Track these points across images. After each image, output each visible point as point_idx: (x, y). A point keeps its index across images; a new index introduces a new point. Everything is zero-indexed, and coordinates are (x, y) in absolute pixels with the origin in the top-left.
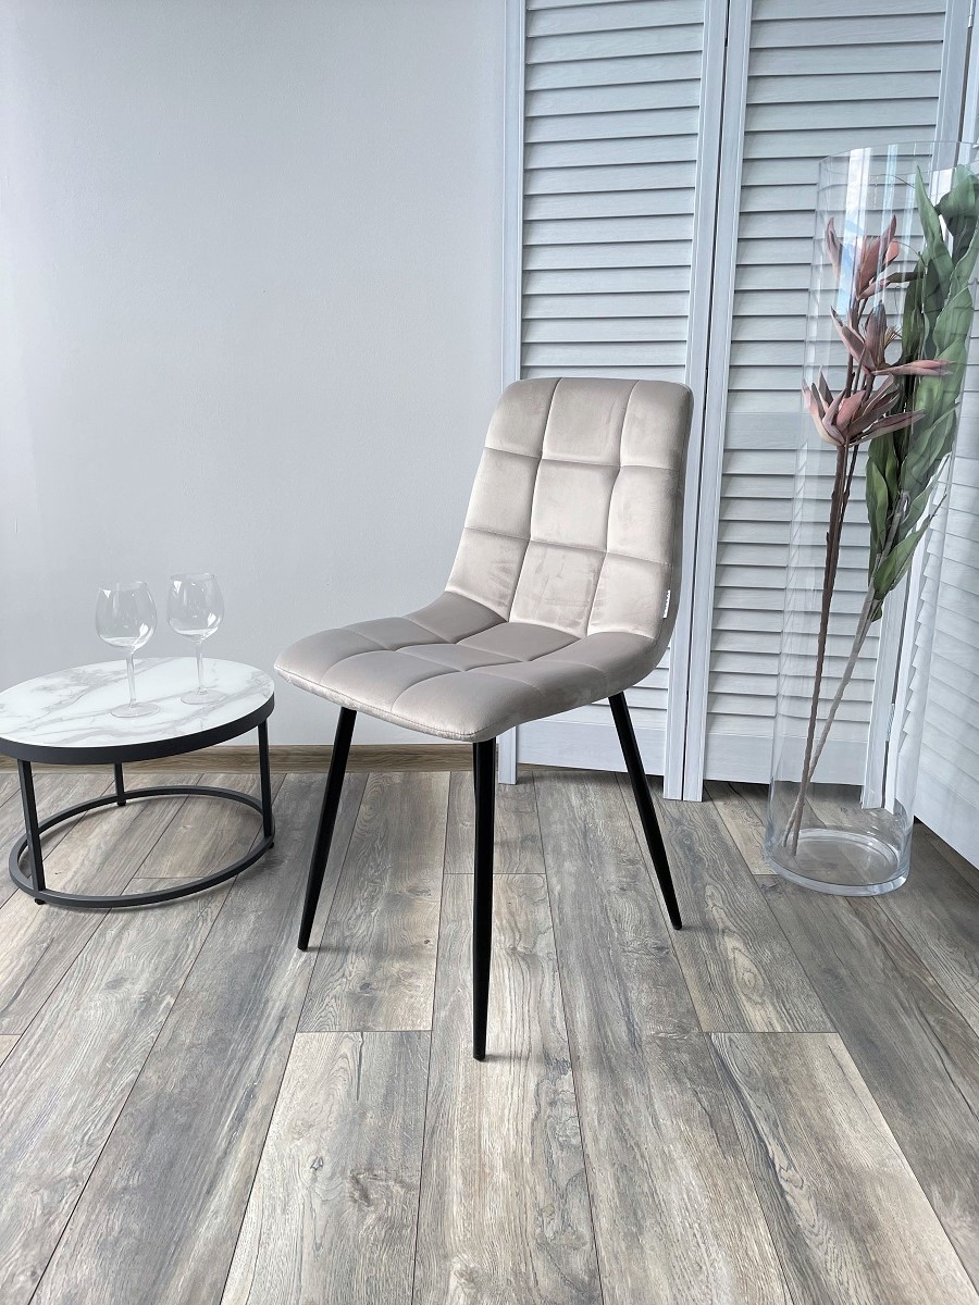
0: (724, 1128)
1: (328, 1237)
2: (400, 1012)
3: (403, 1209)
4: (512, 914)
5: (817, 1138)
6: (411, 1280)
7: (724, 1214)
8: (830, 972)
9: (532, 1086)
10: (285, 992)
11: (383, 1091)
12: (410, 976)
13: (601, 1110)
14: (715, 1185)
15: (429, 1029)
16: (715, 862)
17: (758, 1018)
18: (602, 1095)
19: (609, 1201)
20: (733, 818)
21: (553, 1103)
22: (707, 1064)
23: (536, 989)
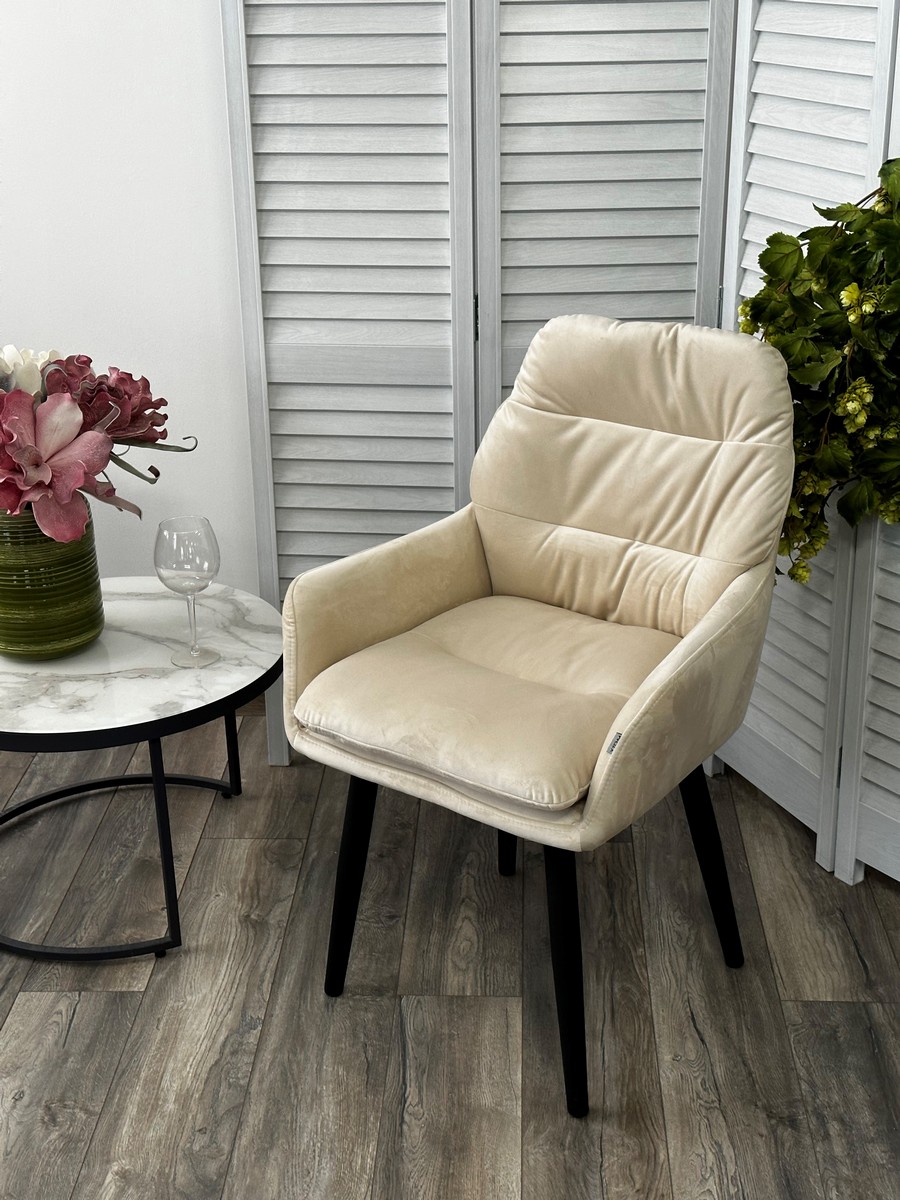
0: (377, 1073)
1: (18, 1147)
2: (120, 974)
3: (82, 1129)
4: (257, 882)
5: (454, 1084)
6: (76, 1176)
7: (346, 1137)
9: (222, 1038)
11: (87, 1041)
13: (275, 1058)
14: (348, 1116)
15: (143, 990)
17: (455, 982)
18: (282, 1045)
19: (254, 1125)
21: (234, 1053)
22: (387, 1022)
23: (255, 954)
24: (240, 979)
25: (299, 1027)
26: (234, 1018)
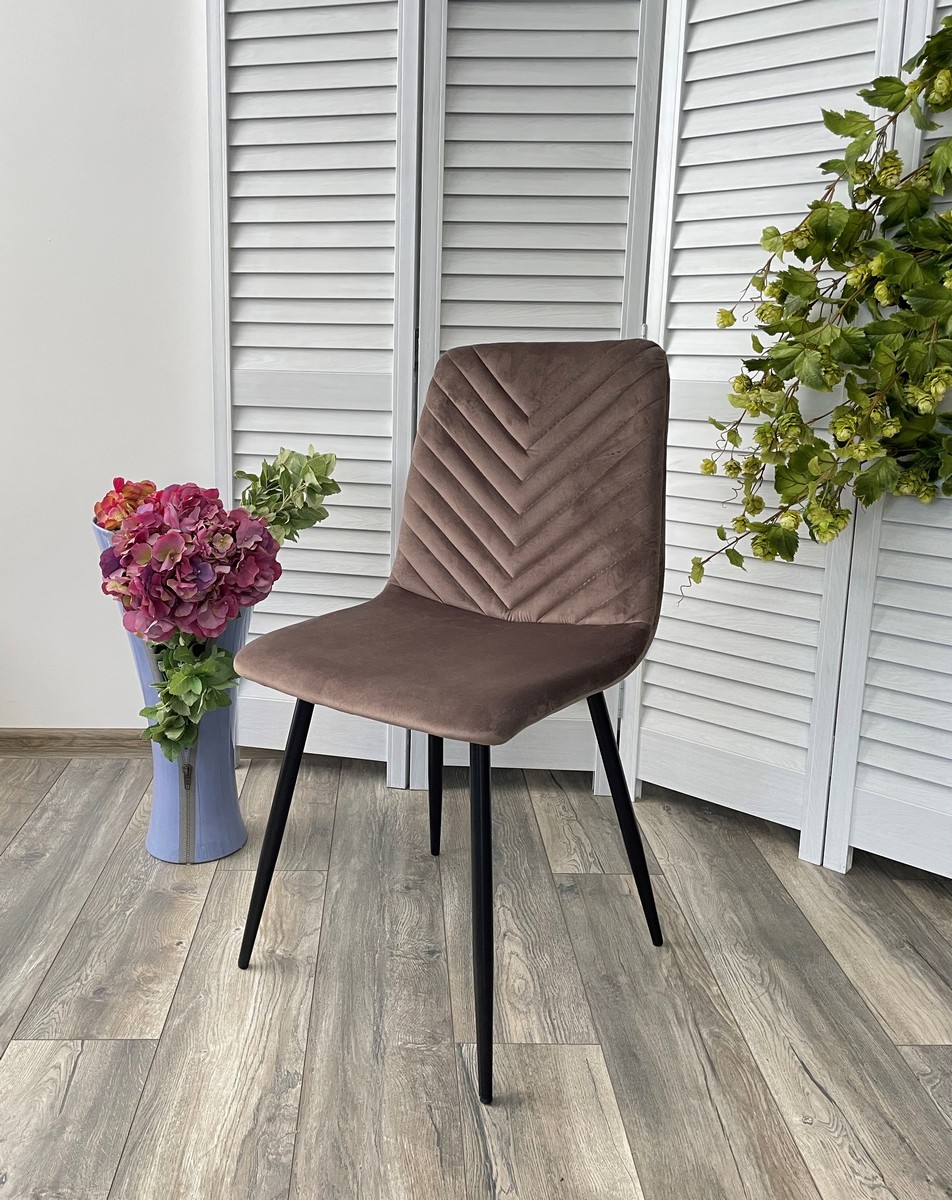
0: (450, 1146)
2: (130, 1019)
4: (280, 915)
8: (610, 979)
9: (254, 1100)
10: (10, 997)
11: (90, 1104)
12: (151, 980)
13: (321, 1126)
15: (157, 1037)
16: (515, 859)
17: (519, 1028)
18: (328, 1109)
20: (545, 810)
21: (271, 1120)
22: (450, 1078)
23: (285, 996)
24: (270, 1025)
25: (346, 1085)
26: (267, 1073)
